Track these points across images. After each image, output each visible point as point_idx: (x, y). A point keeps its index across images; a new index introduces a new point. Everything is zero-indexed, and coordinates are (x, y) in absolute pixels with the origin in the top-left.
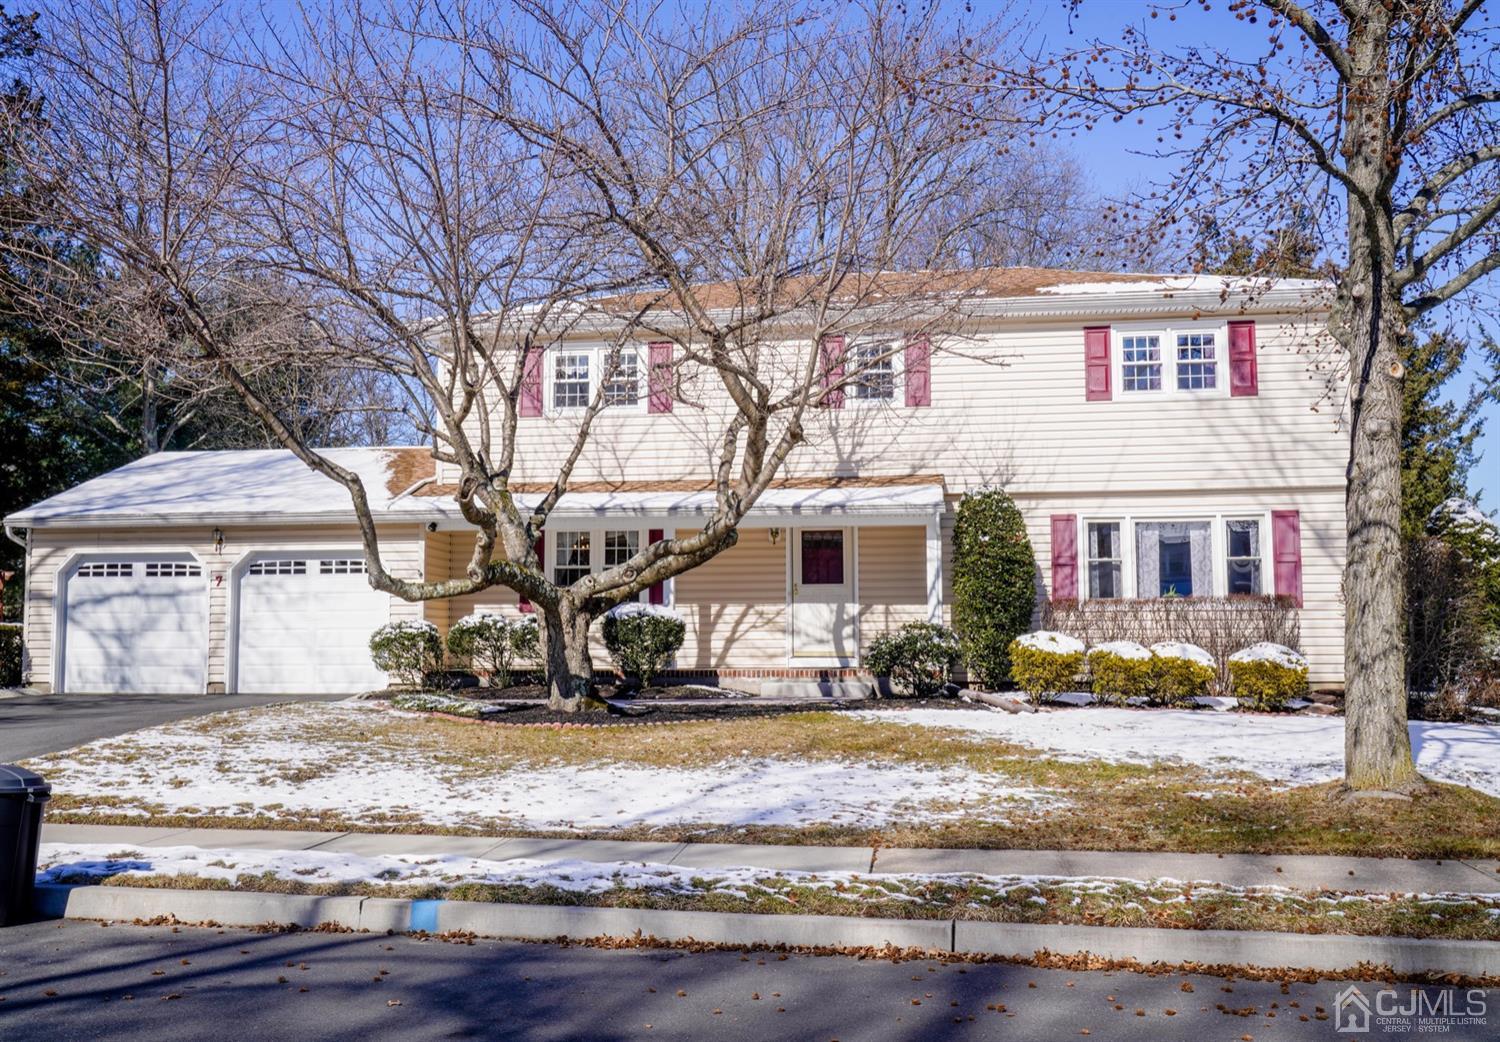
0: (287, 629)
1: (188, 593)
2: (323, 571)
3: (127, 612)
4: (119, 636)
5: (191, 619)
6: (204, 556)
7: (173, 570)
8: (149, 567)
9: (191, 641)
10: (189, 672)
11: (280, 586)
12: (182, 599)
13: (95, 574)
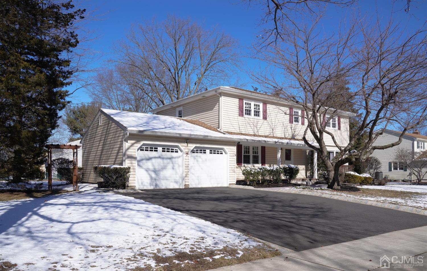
0: (202, 169)
1: (175, 158)
2: (210, 153)
3: (157, 163)
4: (155, 171)
5: (176, 166)
6: (182, 146)
7: (170, 150)
8: (163, 149)
9: (176, 173)
10: (176, 182)
11: (200, 157)
12: (174, 160)
13: (146, 150)
